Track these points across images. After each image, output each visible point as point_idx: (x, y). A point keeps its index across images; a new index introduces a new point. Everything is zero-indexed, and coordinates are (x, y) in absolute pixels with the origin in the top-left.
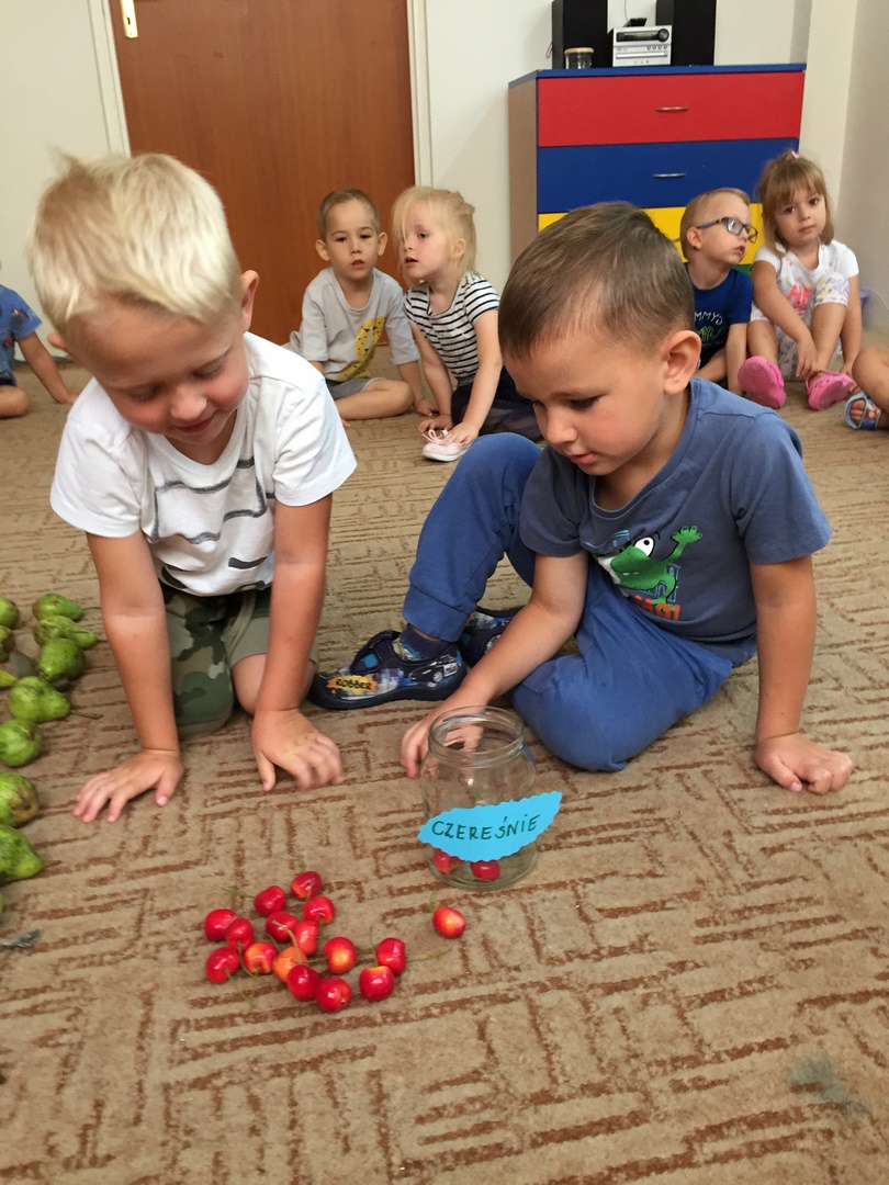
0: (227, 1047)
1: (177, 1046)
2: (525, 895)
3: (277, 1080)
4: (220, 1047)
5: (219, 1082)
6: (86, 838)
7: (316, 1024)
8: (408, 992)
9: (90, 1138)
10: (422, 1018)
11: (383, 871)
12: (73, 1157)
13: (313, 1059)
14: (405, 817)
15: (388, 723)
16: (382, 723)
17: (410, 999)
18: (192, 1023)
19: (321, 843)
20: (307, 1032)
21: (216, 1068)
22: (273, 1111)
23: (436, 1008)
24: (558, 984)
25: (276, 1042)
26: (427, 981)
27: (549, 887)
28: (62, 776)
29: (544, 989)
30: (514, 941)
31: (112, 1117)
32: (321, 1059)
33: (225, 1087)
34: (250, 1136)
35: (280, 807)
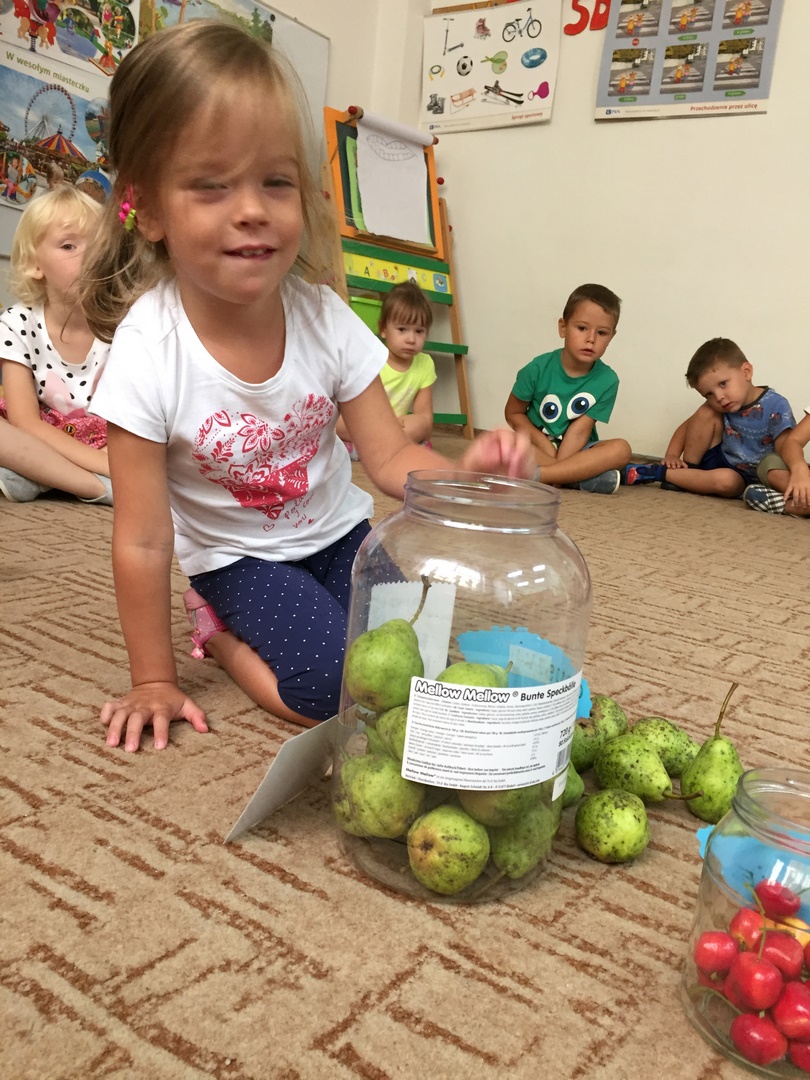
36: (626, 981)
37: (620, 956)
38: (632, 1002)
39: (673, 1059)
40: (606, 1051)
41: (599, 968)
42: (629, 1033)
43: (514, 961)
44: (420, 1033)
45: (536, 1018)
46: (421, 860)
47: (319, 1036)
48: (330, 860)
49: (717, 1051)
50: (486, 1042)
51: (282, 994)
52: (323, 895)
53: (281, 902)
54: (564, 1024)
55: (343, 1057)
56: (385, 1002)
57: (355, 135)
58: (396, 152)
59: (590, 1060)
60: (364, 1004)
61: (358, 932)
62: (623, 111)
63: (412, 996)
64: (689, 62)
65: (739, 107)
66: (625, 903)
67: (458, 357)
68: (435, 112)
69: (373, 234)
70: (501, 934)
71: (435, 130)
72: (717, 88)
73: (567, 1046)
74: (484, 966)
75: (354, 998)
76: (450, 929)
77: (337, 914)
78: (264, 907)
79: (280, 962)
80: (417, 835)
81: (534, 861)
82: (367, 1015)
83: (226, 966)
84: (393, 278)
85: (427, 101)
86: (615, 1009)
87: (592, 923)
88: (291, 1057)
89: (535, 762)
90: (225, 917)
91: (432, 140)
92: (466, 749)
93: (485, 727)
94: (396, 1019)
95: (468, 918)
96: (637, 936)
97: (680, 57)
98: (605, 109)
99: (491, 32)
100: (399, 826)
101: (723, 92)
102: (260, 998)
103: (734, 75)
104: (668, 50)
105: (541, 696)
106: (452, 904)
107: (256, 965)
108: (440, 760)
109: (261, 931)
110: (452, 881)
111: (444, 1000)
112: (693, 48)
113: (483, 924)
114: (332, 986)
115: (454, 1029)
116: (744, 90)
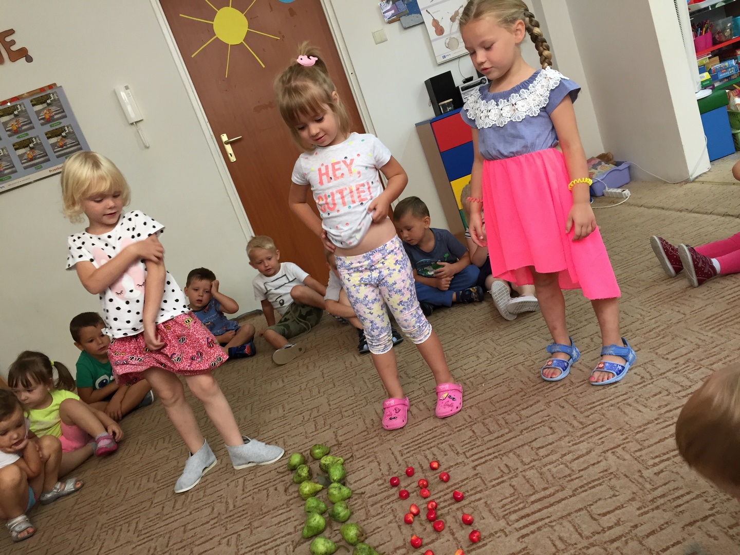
2: (569, 517)
6: (388, 542)
11: (510, 523)
14: (509, 500)
15: (484, 463)
16: (482, 464)
19: (481, 519)
24: (592, 545)
27: (576, 511)
28: (364, 520)
29: (588, 548)
30: (571, 535)
35: (458, 509)
62: (6, 186)
72: (58, 157)
104: (14, 146)
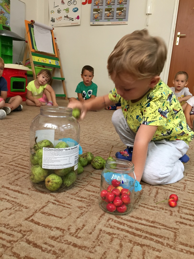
0: (120, 230)
1: (108, 223)
3: (129, 243)
4: (118, 229)
5: (114, 236)
7: (146, 237)
8: (177, 242)
9: (78, 231)
10: (179, 251)
12: (72, 233)
13: (141, 244)
17: (177, 244)
18: (114, 220)
20: (143, 237)
21: (115, 232)
22: (125, 250)
23: (185, 251)
25: (133, 235)
26: (185, 243)
31: (86, 229)
32: (144, 245)
33: (115, 238)
34: (116, 253)
36: (89, 202)
37: (88, 198)
38: (90, 206)
39: (96, 214)
40: (84, 214)
41: (84, 201)
42: (88, 210)
43: (67, 201)
44: (47, 215)
45: (70, 210)
46: (47, 184)
47: (26, 218)
48: (30, 188)
49: (105, 211)
50: (60, 215)
51: (18, 212)
52: (28, 195)
53: (18, 197)
54: (76, 210)
55: (31, 221)
56: (40, 211)
57: (33, 27)
58: (44, 31)
59: (80, 215)
60: (36, 212)
61: (35, 200)
62: (96, 23)
63: (46, 210)
64: (110, 12)
65: (122, 23)
66: (91, 189)
67: (63, 81)
68: (53, 22)
69: (39, 51)
70: (65, 197)
71: (53, 26)
72: (117, 18)
73: (76, 214)
74: (61, 203)
75: (33, 211)
76: (54, 198)
77: (30, 198)
78: (15, 198)
79: (18, 207)
80: (47, 180)
81: (72, 183)
82: (36, 214)
83: (7, 209)
84: (45, 62)
85: (51, 19)
86: (86, 207)
87: (84, 193)
88: (20, 222)
89: (69, 163)
90: (6, 201)
91: (52, 29)
92: (55, 161)
93: (58, 156)
94: (42, 214)
95: (58, 195)
96: (92, 195)
97: (108, 11)
98: (92, 23)
99: (65, 3)
100: (42, 178)
101: (118, 19)
102: (13, 214)
103: (120, 16)
104: (105, 9)
105: (70, 149)
106: (55, 193)
107: (13, 208)
108: (50, 164)
109: (14, 202)
110: (54, 188)
111: (52, 209)
112: (111, 9)
113: (61, 196)
114: (29, 210)
115: (54, 214)
116: (123, 19)
